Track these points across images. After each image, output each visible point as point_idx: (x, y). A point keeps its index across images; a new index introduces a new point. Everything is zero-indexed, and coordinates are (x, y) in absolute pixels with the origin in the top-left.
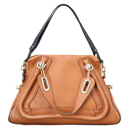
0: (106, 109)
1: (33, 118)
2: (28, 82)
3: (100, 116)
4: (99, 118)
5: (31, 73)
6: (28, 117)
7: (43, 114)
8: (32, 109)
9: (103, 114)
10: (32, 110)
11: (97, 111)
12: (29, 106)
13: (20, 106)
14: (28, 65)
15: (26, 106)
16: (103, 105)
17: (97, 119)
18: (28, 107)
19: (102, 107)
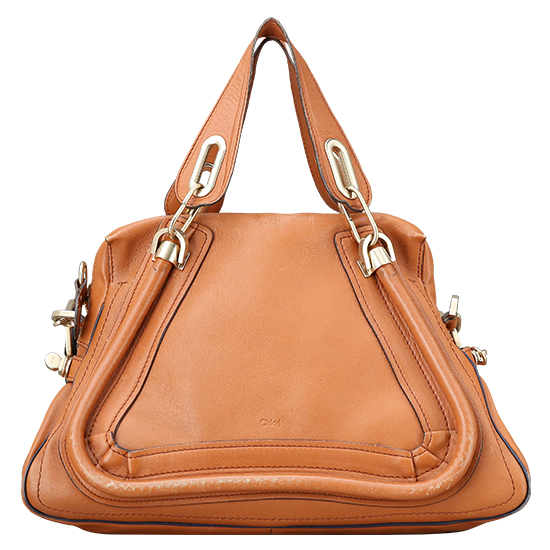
0: (468, 442)
1: (137, 490)
2: (104, 336)
3: (441, 477)
4: (438, 487)
5: (121, 295)
6: (112, 484)
7: (177, 474)
8: (127, 451)
9: (452, 468)
10: (129, 455)
11: (423, 456)
12: (114, 436)
13: (72, 437)
14: (104, 259)
15: (100, 439)
16: (451, 425)
17: (426, 490)
18: (111, 440)
19: (448, 437)
